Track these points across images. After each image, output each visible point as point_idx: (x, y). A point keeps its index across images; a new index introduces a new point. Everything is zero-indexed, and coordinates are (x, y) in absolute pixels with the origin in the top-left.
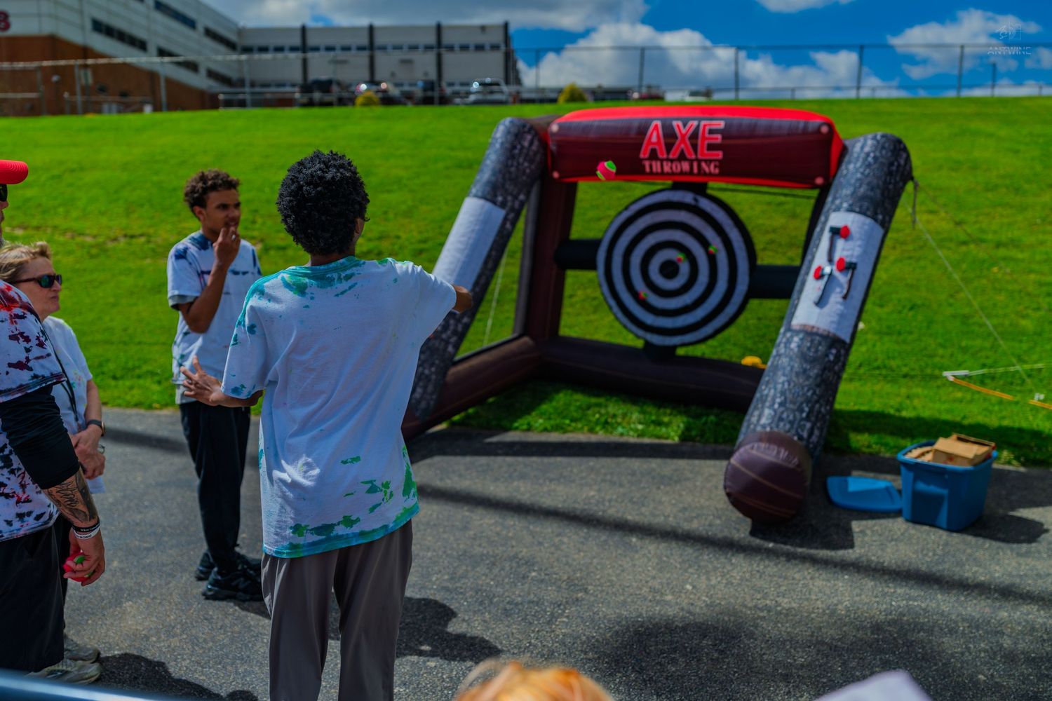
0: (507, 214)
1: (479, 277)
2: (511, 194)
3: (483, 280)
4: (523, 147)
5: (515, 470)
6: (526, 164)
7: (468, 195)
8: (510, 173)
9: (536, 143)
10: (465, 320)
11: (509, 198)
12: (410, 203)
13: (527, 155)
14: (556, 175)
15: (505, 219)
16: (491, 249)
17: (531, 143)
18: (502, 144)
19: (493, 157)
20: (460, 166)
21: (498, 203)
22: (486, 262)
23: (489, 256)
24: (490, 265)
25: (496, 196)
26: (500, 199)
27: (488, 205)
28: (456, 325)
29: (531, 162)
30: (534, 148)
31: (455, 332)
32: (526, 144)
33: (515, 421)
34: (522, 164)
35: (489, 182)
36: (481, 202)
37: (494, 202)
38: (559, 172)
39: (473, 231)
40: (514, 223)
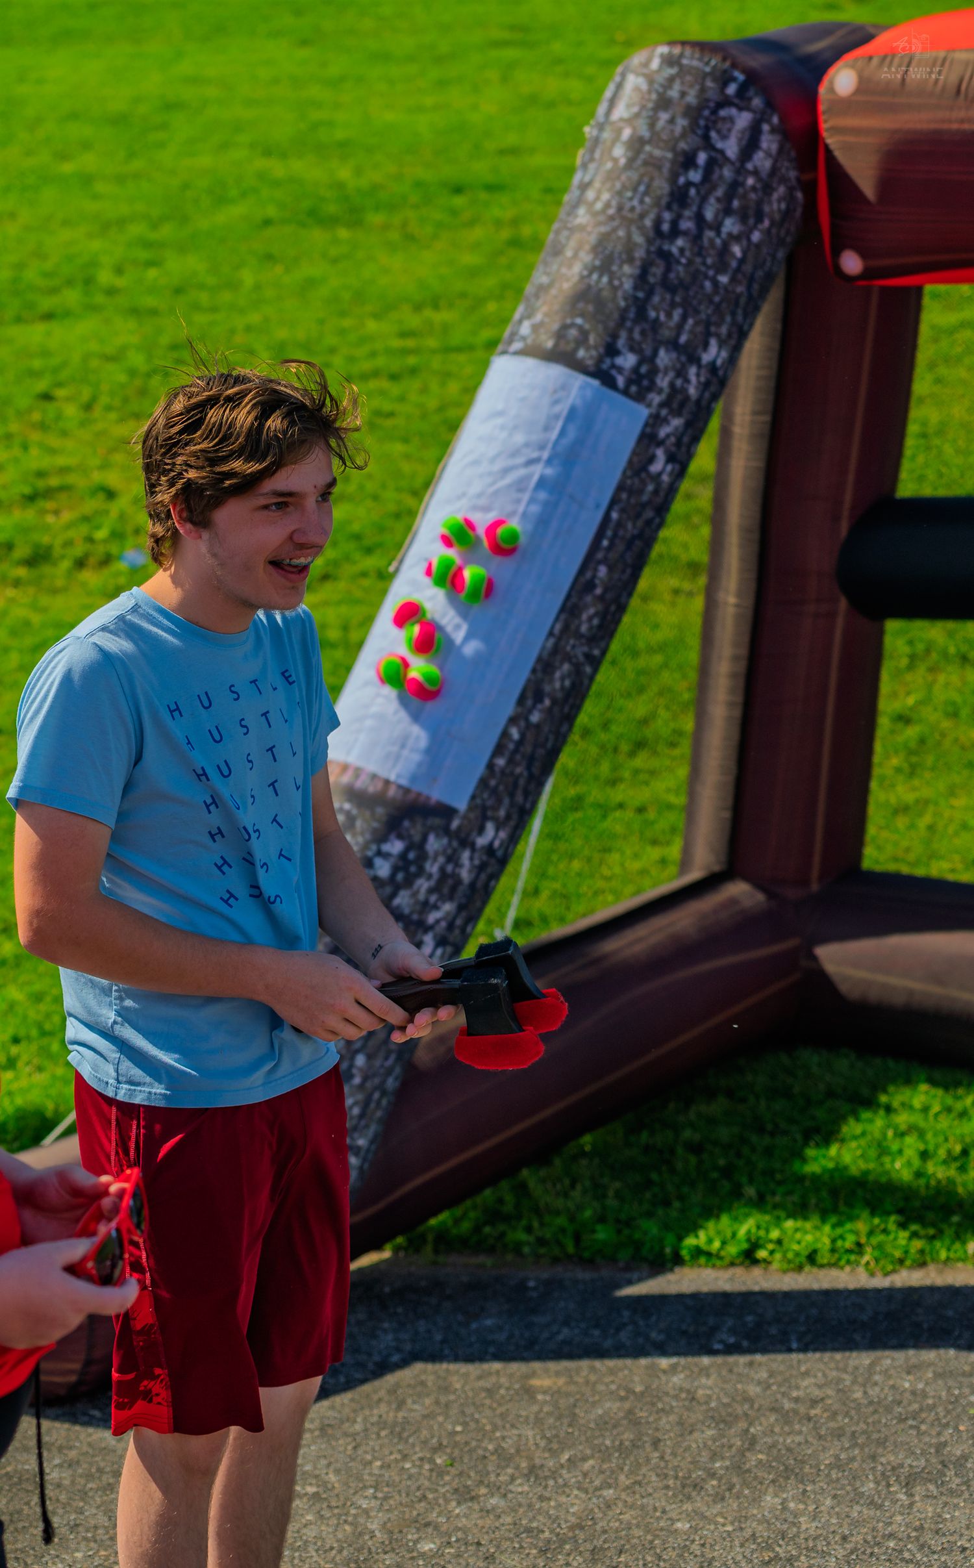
0: (656, 420)
1: (545, 666)
2: (673, 345)
3: (559, 680)
4: (717, 160)
5: (752, 1443)
6: (730, 225)
7: (492, 346)
8: (665, 256)
9: (769, 142)
10: (489, 835)
11: (664, 358)
12: (137, 360)
13: (735, 185)
14: (852, 263)
15: (648, 438)
16: (589, 561)
17: (751, 145)
18: (636, 144)
19: (600, 196)
20: (316, 217)
21: (621, 381)
22: (570, 609)
23: (582, 585)
24: (587, 620)
25: (611, 350)
26: (628, 361)
27: (579, 386)
28: (453, 858)
29: (751, 215)
30: (761, 161)
31: (447, 885)
32: (731, 148)
33: (694, 1228)
34: (717, 227)
35: (584, 296)
36: (556, 372)
37: (605, 378)
38: (864, 255)
39: (520, 485)
40: (681, 459)
